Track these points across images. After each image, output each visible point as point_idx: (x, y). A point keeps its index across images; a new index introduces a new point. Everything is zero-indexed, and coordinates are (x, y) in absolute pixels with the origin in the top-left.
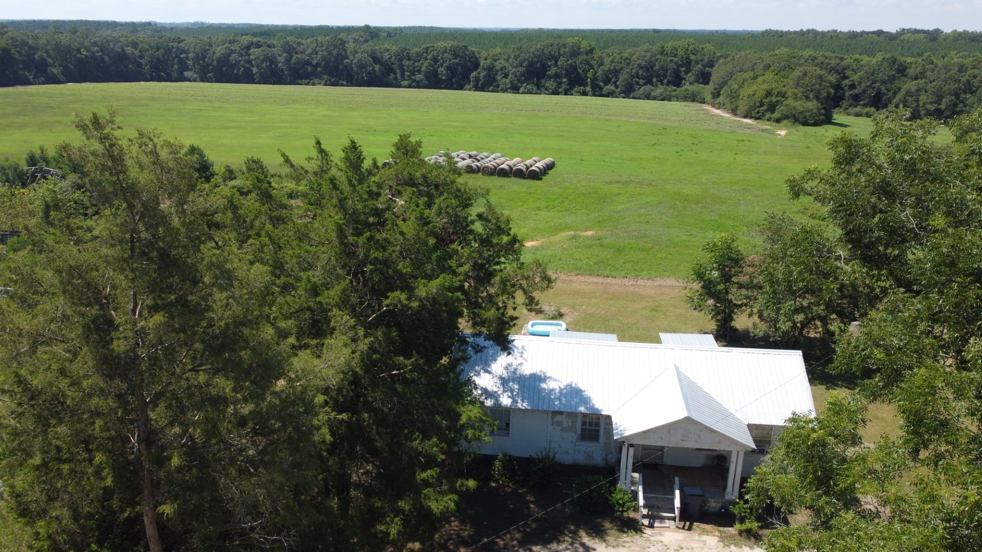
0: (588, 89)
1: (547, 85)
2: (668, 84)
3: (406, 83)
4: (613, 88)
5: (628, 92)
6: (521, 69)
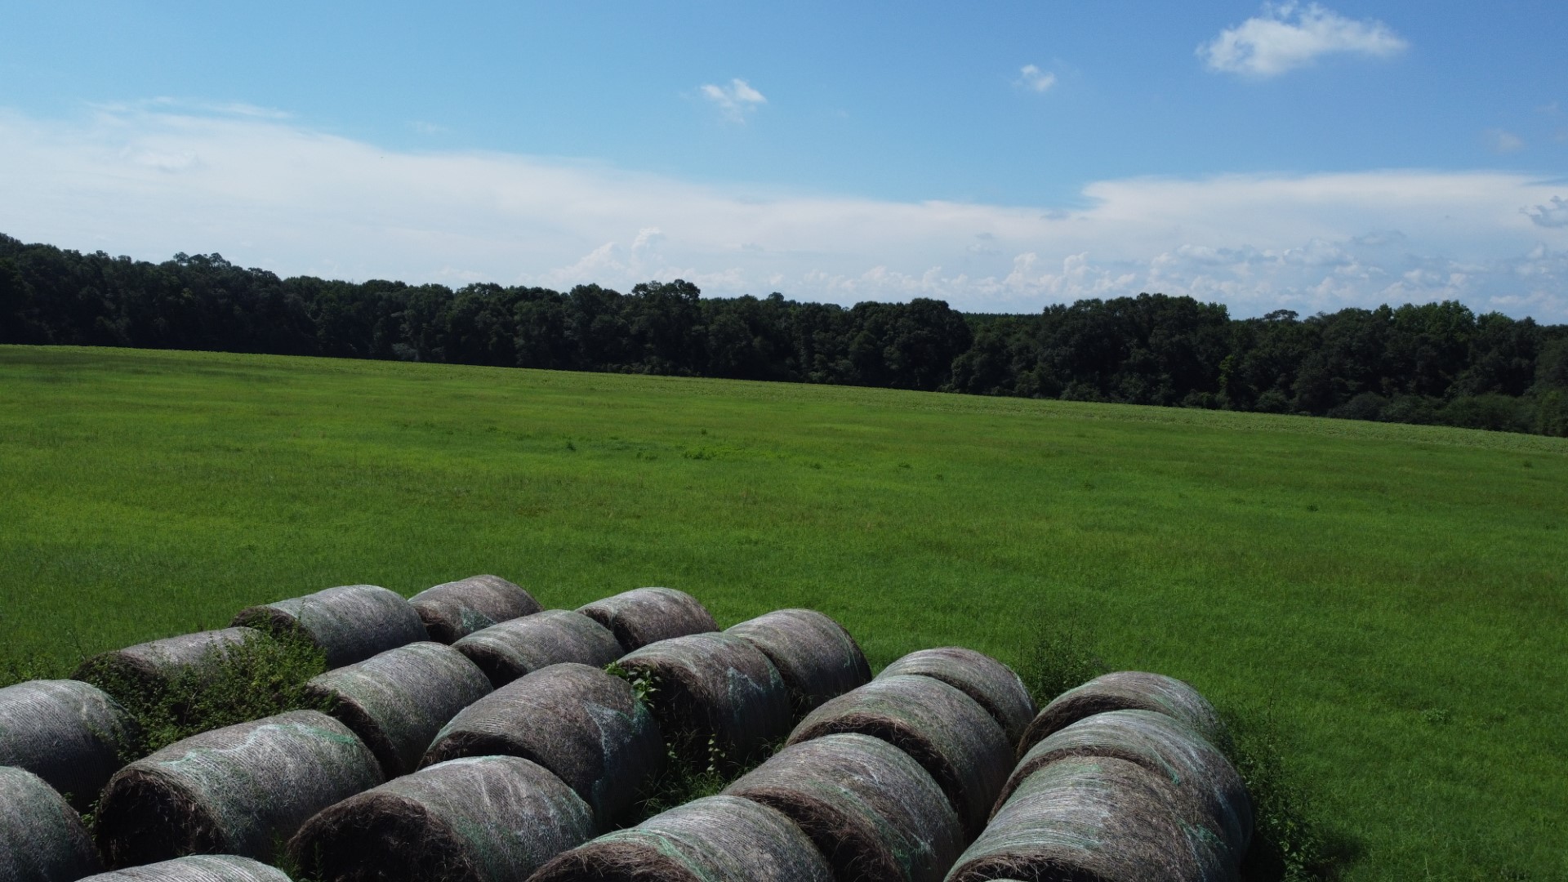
0: (1222, 395)
1: (1123, 383)
3: (815, 375)
4: (1281, 396)
5: (1322, 403)
6: (1065, 350)
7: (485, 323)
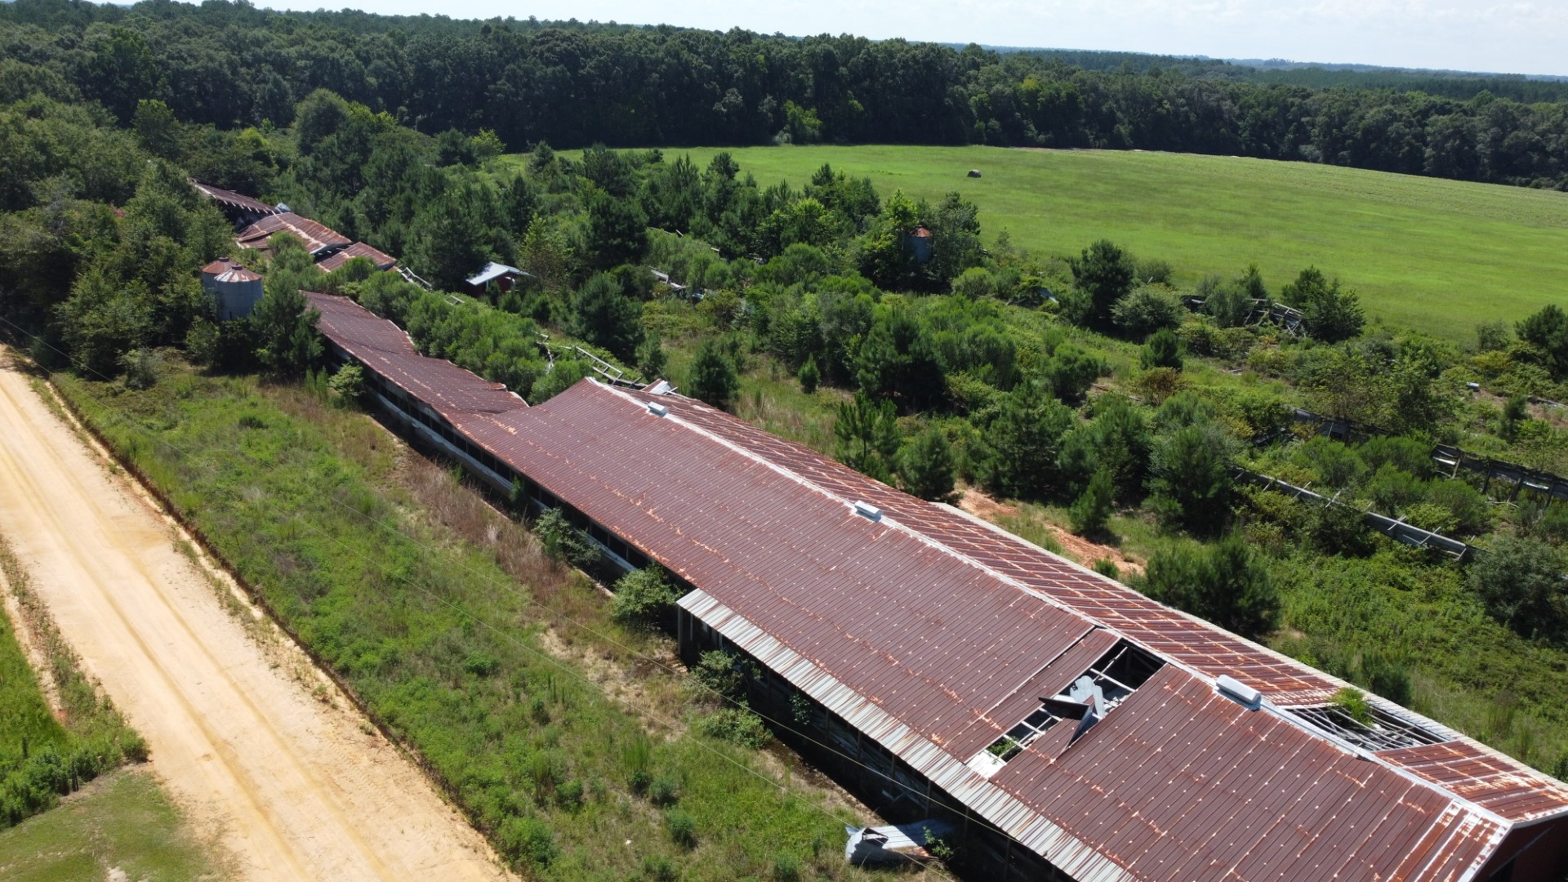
7: (1398, 133)
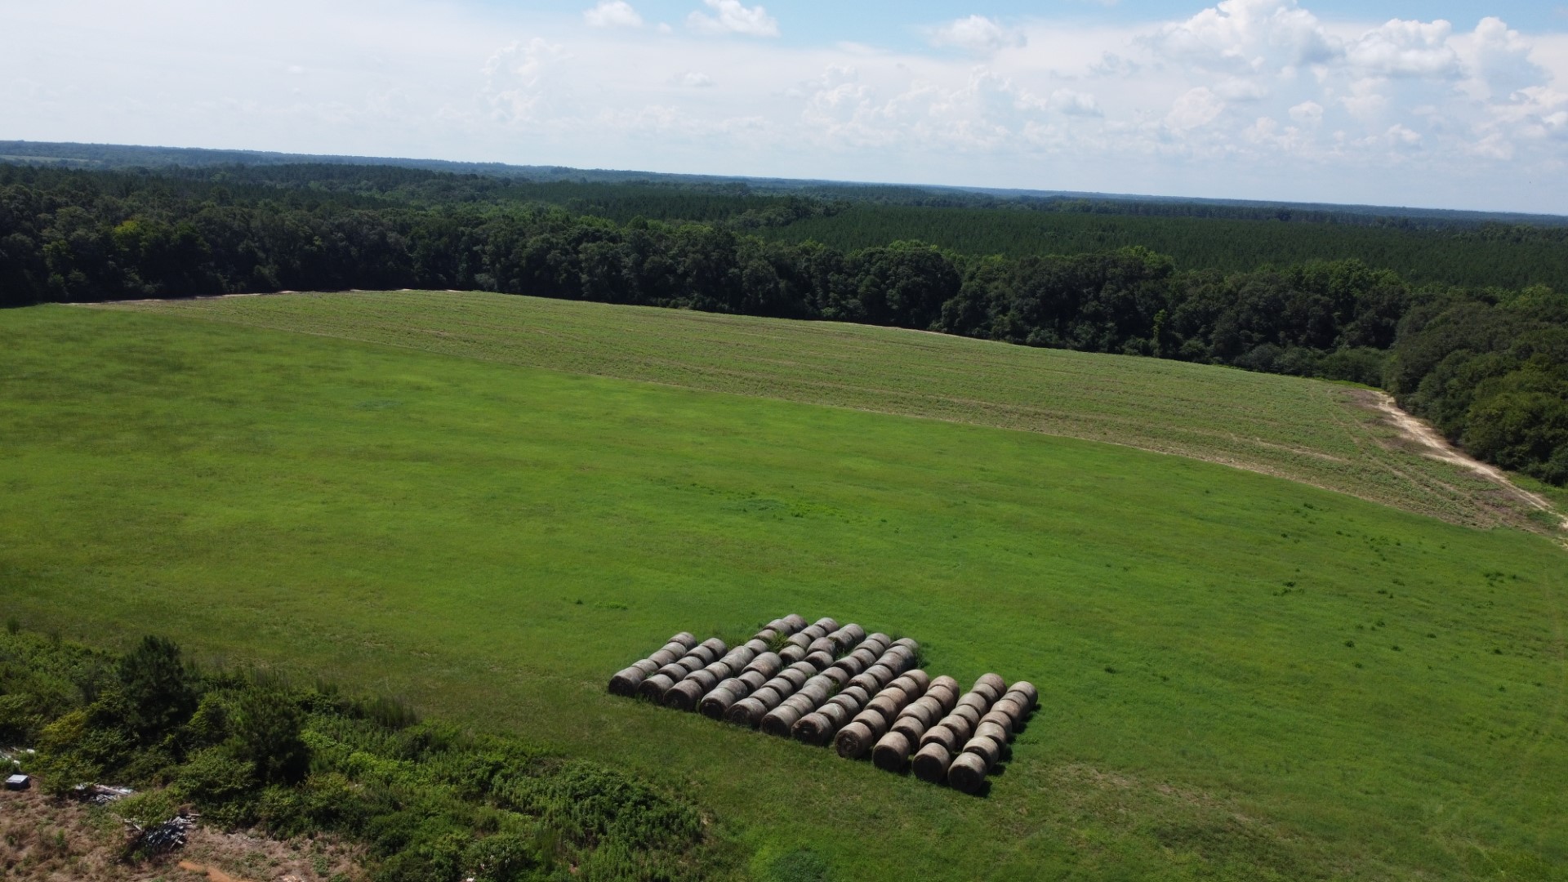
0: (1154, 342)
1: (1077, 331)
2: (1307, 344)
3: (830, 311)
4: (1201, 345)
5: (1230, 353)
6: (1032, 301)
